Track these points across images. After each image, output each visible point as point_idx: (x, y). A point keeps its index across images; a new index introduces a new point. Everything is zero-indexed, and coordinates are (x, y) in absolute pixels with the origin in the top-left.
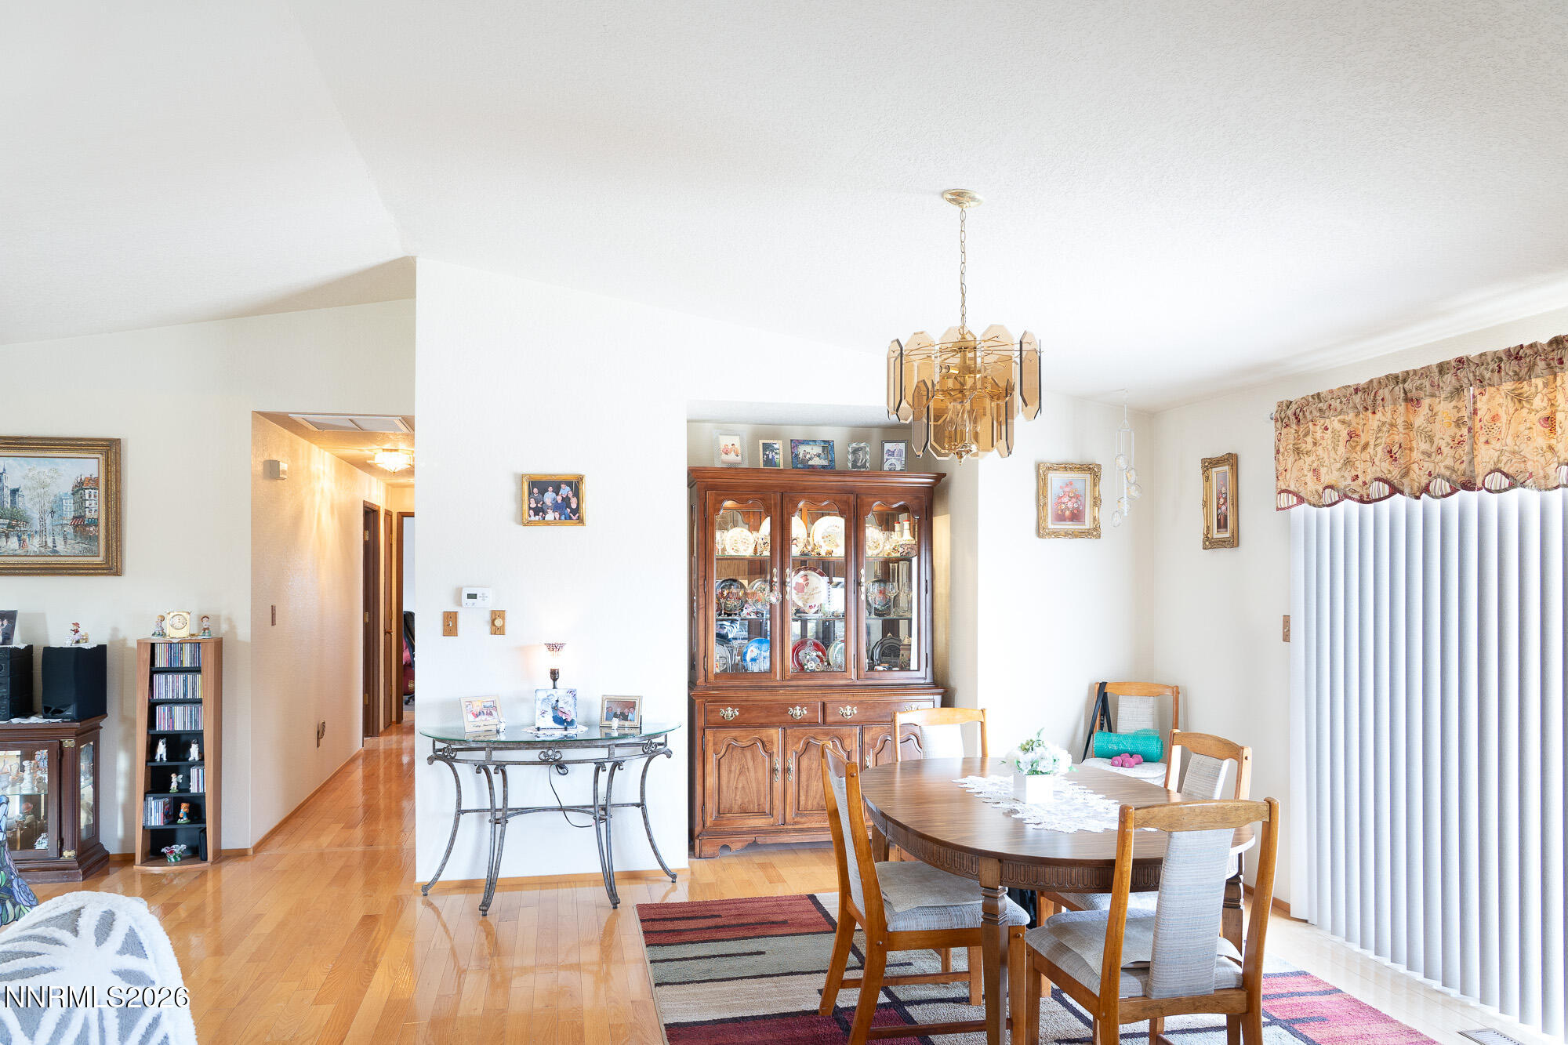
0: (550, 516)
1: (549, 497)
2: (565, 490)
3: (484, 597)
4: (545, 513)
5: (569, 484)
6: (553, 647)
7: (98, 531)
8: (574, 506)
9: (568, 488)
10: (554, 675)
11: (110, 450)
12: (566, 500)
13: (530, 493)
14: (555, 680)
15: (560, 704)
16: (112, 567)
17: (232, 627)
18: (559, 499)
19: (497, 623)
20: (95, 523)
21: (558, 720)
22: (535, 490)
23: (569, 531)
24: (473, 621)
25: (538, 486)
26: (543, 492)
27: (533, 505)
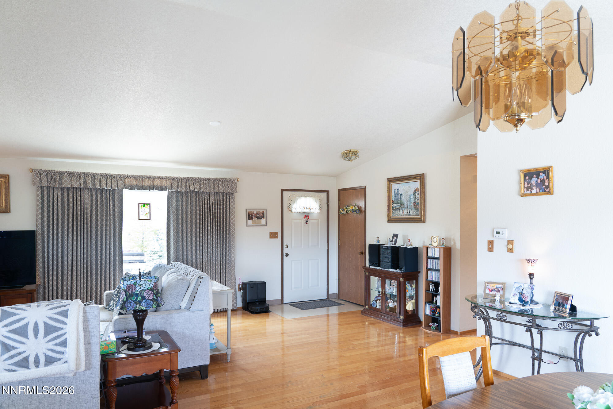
0: (534, 191)
1: (534, 180)
2: (542, 176)
3: (503, 233)
4: (532, 189)
5: (544, 172)
6: (531, 261)
7: (419, 207)
8: (547, 184)
9: (544, 175)
10: (531, 276)
11: (421, 177)
12: (543, 181)
13: (525, 179)
14: (531, 279)
15: (524, 292)
16: (422, 220)
17: (455, 243)
18: (539, 181)
19: (510, 247)
20: (418, 204)
21: (521, 300)
22: (527, 178)
23: (545, 198)
24: (500, 246)
25: (529, 175)
26: (531, 178)
27: (526, 186)
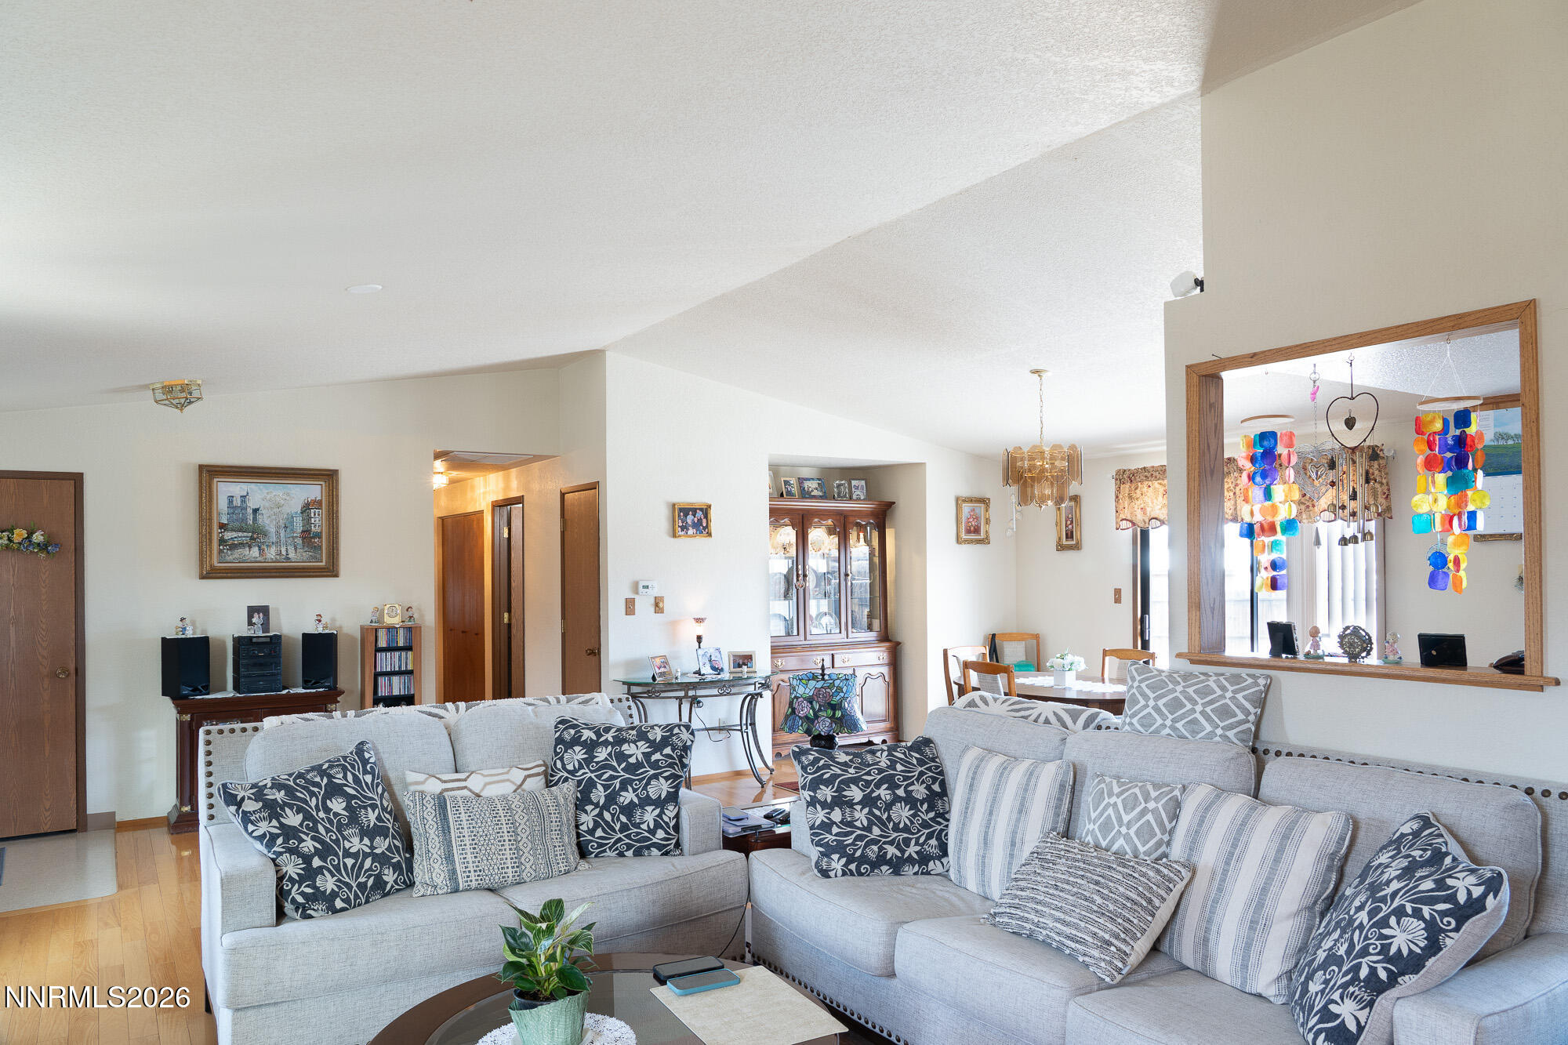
0: (691, 531)
1: (690, 518)
2: (699, 514)
3: (653, 587)
4: (688, 529)
5: (701, 510)
6: (699, 620)
7: (321, 542)
8: (705, 525)
9: (701, 513)
10: (699, 639)
11: (329, 477)
12: (700, 520)
13: (679, 516)
14: (699, 643)
15: (713, 658)
16: (330, 570)
18: (696, 521)
19: (658, 606)
20: (319, 535)
21: (713, 668)
22: (682, 514)
24: (644, 604)
26: (686, 515)
27: (681, 524)
